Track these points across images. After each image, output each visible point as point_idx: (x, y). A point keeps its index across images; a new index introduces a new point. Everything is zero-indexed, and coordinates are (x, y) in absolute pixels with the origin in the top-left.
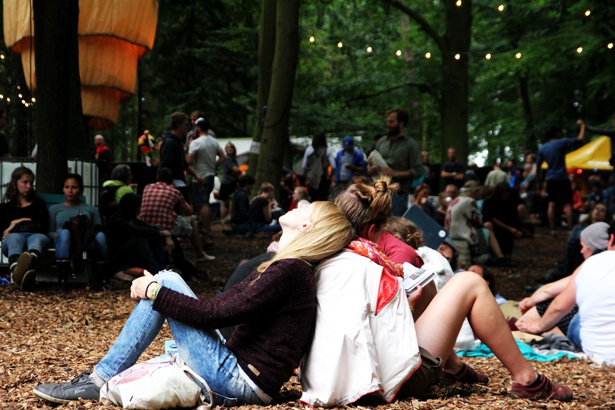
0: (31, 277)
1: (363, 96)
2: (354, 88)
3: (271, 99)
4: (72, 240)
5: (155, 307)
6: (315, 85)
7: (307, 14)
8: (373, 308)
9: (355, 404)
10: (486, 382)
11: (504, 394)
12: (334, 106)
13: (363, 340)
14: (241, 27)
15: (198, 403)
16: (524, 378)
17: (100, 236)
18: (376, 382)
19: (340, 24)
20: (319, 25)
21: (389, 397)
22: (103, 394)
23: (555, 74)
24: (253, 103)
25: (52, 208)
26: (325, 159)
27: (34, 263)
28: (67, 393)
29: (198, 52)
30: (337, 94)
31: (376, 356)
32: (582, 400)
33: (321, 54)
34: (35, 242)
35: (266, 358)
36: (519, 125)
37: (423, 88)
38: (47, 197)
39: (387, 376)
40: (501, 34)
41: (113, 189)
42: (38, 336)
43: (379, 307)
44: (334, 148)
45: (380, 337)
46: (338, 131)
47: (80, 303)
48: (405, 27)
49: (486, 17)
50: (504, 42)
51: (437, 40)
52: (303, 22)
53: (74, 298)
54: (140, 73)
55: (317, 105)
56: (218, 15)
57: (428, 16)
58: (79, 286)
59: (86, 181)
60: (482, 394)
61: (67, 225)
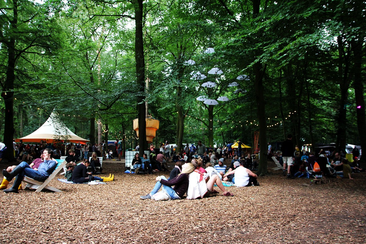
0: (138, 172)
1: (195, 136)
2: (193, 135)
3: (179, 138)
4: (145, 165)
5: (161, 182)
6: (186, 134)
7: (185, 122)
8: (199, 182)
9: (196, 199)
10: (219, 193)
11: (222, 195)
12: (190, 138)
13: (197, 187)
14: (174, 125)
15: (168, 199)
16: (225, 193)
17: (150, 164)
18: (200, 195)
19: (191, 123)
20: (187, 124)
21: (202, 197)
22: (152, 198)
23: (228, 131)
24: (176, 138)
25: (142, 160)
26: (188, 148)
27: (139, 170)
28: (145, 198)
29: (166, 129)
30: (190, 136)
31: (200, 190)
32: (235, 196)
33: (187, 129)
34: (139, 166)
35: (180, 191)
36: (222, 140)
37: (205, 134)
38: (141, 158)
39: (201, 194)
40: (218, 125)
41: (152, 155)
42: (140, 184)
43: (200, 181)
44: (190, 145)
45: (200, 187)
46: (191, 142)
47: (147, 177)
48: (202, 124)
49: (216, 122)
50: (219, 126)
51: (207, 126)
52: (184, 124)
53: (146, 176)
54: (156, 133)
55: (187, 138)
56: (169, 122)
57: (205, 122)
58: (147, 173)
59: (147, 154)
60: (218, 196)
61: (144, 163)
